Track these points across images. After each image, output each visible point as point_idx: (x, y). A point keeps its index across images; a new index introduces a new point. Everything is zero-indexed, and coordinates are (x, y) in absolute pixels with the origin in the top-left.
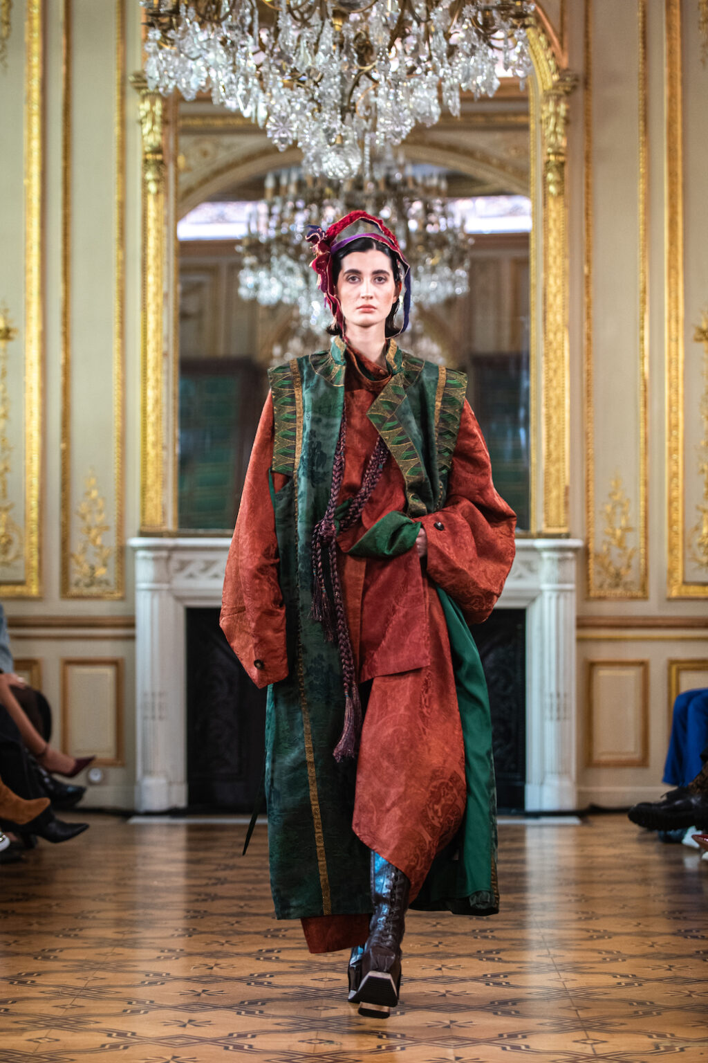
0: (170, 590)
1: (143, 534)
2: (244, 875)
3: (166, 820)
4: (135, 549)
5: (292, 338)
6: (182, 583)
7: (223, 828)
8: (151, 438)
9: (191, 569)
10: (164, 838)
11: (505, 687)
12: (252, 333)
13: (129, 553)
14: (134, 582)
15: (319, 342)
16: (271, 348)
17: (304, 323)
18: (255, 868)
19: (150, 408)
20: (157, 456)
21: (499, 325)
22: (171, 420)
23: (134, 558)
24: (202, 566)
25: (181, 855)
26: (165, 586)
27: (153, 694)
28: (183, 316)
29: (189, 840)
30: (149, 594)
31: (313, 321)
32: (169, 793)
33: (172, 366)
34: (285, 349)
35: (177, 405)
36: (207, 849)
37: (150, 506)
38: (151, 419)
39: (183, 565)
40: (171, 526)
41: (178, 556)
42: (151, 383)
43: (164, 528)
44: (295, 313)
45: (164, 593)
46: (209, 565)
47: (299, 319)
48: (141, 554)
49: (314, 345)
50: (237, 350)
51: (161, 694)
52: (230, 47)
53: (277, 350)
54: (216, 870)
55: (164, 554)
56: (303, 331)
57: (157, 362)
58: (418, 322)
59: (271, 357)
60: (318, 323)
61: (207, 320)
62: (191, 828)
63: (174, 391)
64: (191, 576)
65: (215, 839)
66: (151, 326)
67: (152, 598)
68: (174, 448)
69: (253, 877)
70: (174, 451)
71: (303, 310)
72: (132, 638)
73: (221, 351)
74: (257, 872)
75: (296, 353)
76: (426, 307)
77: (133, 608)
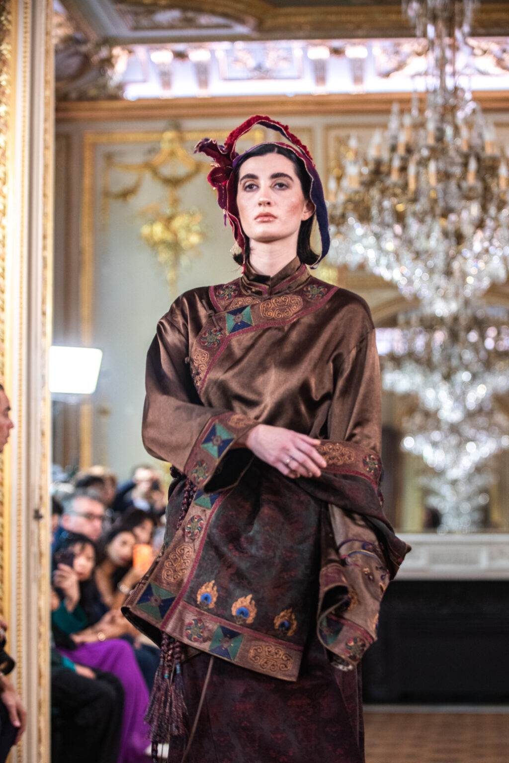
52: (378, 237)
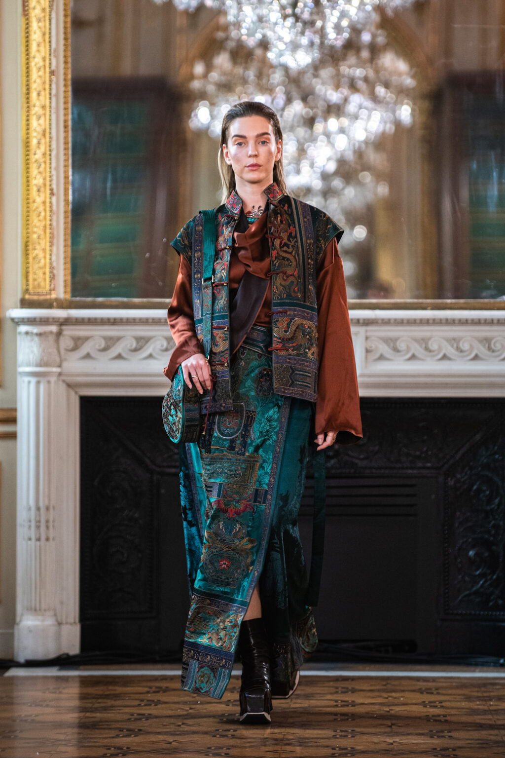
0: (60, 374)
1: (25, 304)
2: (153, 743)
3: (53, 672)
4: (17, 322)
5: (218, 54)
6: (75, 366)
7: (126, 681)
8: (37, 180)
9: (86, 349)
10: (49, 695)
11: (490, 500)
12: (167, 45)
13: (8, 326)
14: (15, 364)
15: (252, 60)
16: (192, 66)
17: (234, 34)
18: (166, 733)
19: (34, 142)
20: (44, 203)
21: (484, 35)
22: (62, 158)
23: (15, 333)
24: (103, 344)
25: (72, 717)
26: (56, 370)
27: (38, 509)
28: (78, 24)
29: (83, 697)
30: (33, 380)
31: (244, 31)
32: (58, 636)
33: (62, 89)
34: (209, 67)
35: (70, 139)
36: (105, 709)
37: (34, 267)
38: (38, 155)
39: (78, 343)
40: (61, 292)
41: (69, 331)
42: (36, 110)
43: (53, 296)
44: (222, 20)
45: (53, 379)
46: (111, 342)
47: (226, 28)
48: (23, 328)
49: (246, 62)
50: (147, 68)
51: (48, 509)
53: (199, 69)
54: (117, 736)
55: (54, 328)
56: (231, 44)
57: (44, 83)
58: (380, 32)
59: (192, 77)
60: (248, 35)
61: (108, 28)
62: (85, 682)
63: (66, 121)
64: (88, 356)
65: (117, 696)
66: (36, 36)
67: (38, 383)
68: (66, 194)
69: (163, 746)
70: (66, 201)
71: (231, 18)
72: (13, 436)
73: (127, 68)
74: (170, 739)
75: (224, 73)
76: (390, 13)
77: (14, 397)
